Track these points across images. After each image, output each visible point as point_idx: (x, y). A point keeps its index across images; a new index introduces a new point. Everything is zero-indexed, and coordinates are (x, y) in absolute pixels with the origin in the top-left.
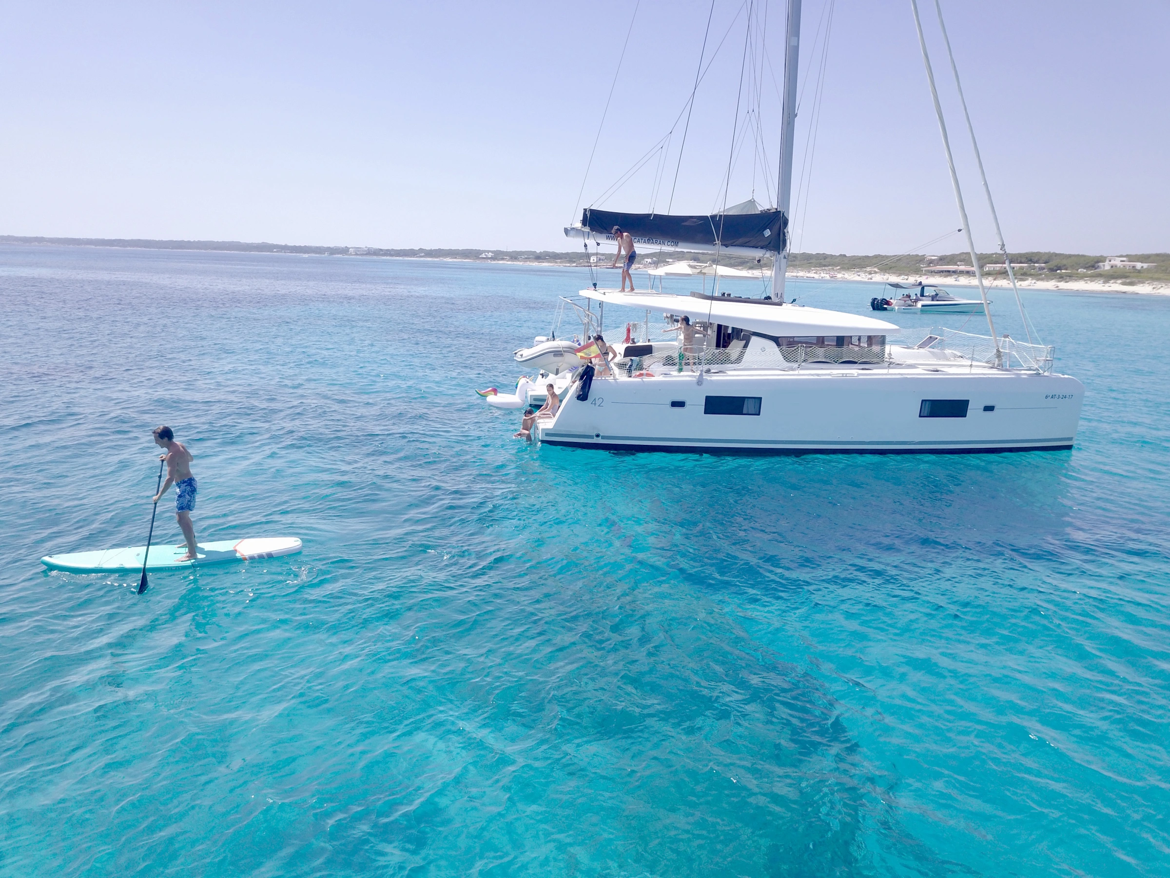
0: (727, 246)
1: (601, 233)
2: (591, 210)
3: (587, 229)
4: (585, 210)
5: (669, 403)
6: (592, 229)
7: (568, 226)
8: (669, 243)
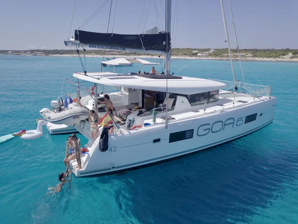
0: (146, 49)
1: (86, 44)
2: (79, 31)
3: (78, 42)
4: (76, 31)
5: (152, 141)
6: (81, 42)
7: (67, 40)
8: (121, 49)
